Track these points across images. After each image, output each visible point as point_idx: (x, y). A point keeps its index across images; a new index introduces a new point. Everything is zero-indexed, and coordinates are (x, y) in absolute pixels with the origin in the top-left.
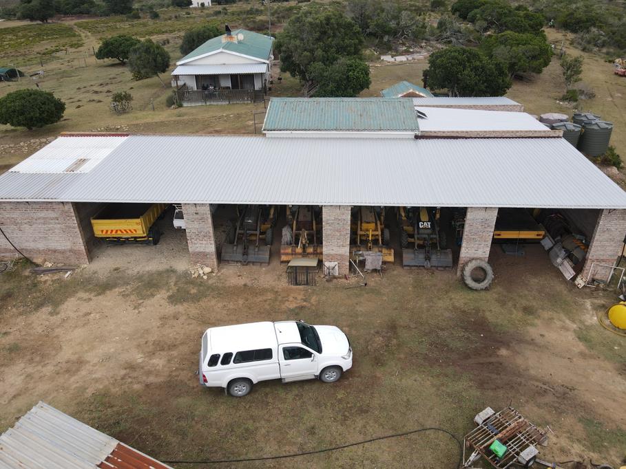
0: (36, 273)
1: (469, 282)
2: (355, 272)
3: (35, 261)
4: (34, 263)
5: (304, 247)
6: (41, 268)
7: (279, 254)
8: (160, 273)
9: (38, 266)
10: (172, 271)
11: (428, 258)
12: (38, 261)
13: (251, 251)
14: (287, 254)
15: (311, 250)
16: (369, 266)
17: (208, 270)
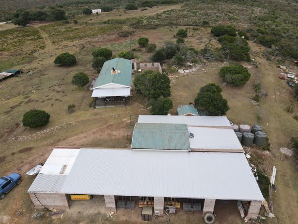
0: (51, 215)
1: (206, 221)
2: (166, 214)
3: (50, 209)
4: (49, 210)
5: (147, 202)
6: (52, 213)
7: (138, 205)
8: (95, 215)
9: (51, 211)
10: (99, 213)
11: (192, 207)
12: (51, 209)
13: (128, 204)
14: (141, 205)
15: (150, 203)
16: (171, 212)
17: (113, 213)
